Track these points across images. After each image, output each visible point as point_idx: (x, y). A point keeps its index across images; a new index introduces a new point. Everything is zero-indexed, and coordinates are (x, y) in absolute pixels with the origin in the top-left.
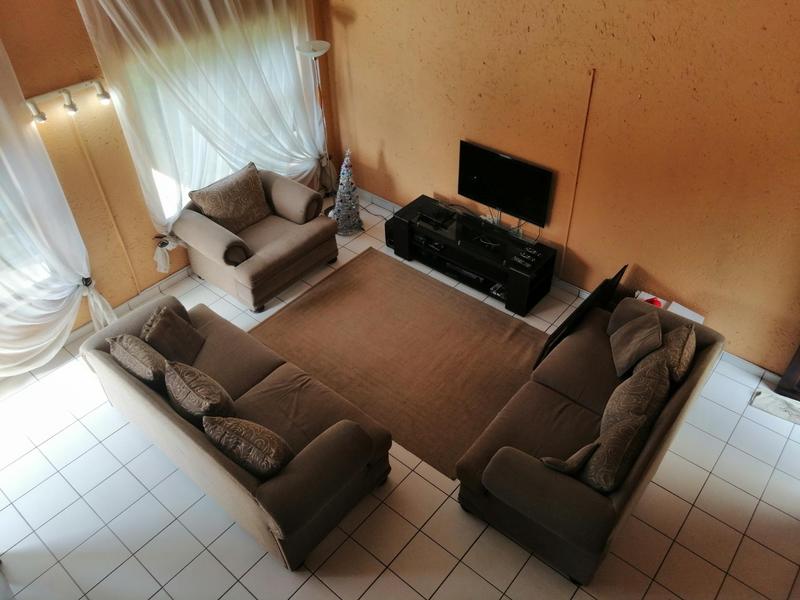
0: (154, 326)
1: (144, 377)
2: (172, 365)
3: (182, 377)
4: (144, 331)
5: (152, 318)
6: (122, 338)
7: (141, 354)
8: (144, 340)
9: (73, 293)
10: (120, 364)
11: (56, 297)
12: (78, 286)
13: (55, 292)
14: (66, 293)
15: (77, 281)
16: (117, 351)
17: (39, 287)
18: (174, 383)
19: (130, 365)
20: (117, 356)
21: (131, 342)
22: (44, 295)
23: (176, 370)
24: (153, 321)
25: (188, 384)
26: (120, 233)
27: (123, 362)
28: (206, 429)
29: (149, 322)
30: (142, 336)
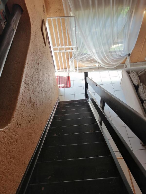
0: (142, 73)
1: (135, 84)
2: (143, 85)
3: (144, 89)
4: (139, 73)
5: (142, 71)
6: (134, 72)
7: (137, 78)
8: (138, 75)
9: (125, 56)
10: (130, 78)
11: (122, 55)
12: (127, 55)
13: (122, 54)
14: (124, 55)
15: (128, 54)
16: (131, 75)
17: (120, 51)
18: (141, 89)
19: (132, 79)
20: (131, 76)
21: (135, 74)
22: (120, 53)
23: (143, 86)
24: (142, 72)
25: (144, 91)
26: (143, 46)
27: (131, 78)
28: (144, 104)
29: (141, 72)
30: (138, 74)
